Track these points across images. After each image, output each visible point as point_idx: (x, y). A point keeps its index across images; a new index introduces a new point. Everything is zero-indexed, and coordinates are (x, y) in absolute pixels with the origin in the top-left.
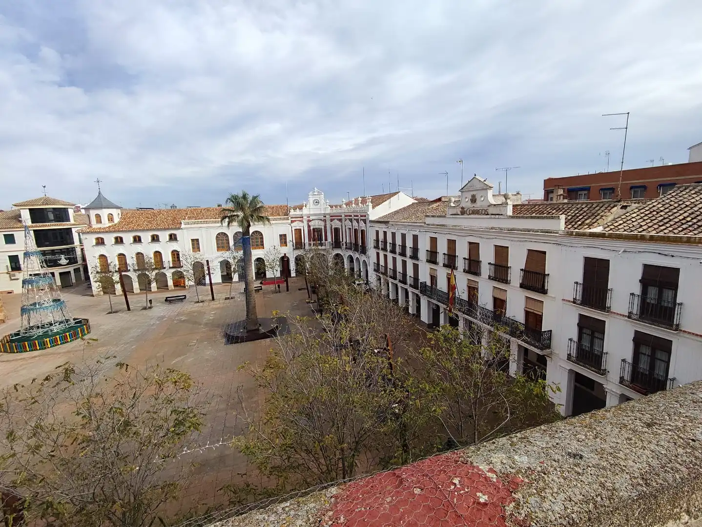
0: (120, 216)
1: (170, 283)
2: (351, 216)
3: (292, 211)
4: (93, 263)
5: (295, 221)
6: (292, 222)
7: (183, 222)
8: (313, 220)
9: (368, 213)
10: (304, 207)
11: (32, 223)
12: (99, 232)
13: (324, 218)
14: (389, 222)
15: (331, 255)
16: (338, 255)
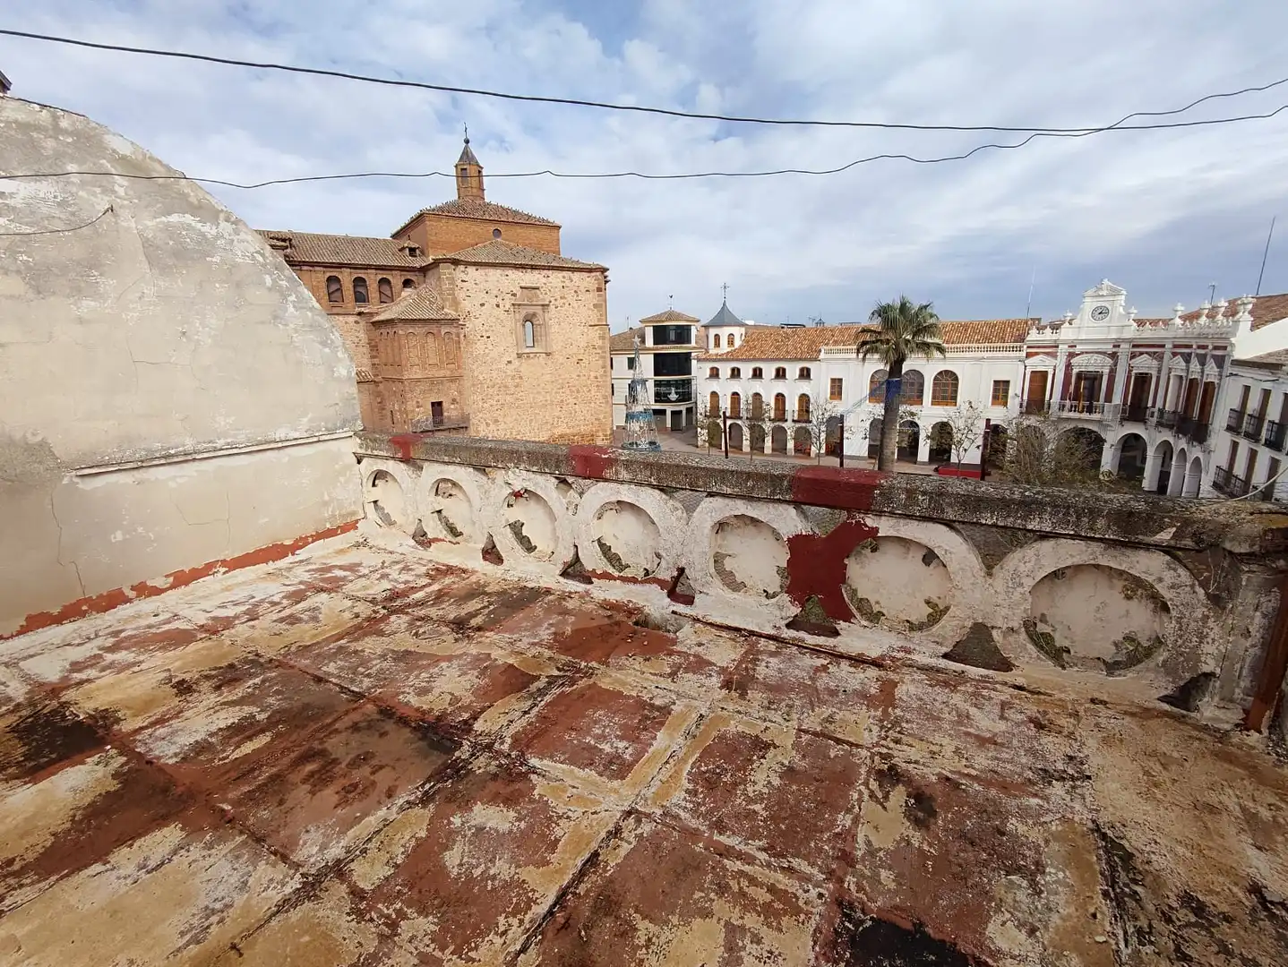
0: (743, 338)
1: (791, 445)
2: (1190, 347)
3: (1034, 331)
4: (703, 403)
6: (1029, 355)
7: (823, 348)
8: (1082, 353)
9: (1233, 340)
10: (1067, 324)
11: (655, 344)
12: (715, 360)
13: (1115, 350)
14: (1282, 365)
15: (1113, 436)
16: (1137, 437)
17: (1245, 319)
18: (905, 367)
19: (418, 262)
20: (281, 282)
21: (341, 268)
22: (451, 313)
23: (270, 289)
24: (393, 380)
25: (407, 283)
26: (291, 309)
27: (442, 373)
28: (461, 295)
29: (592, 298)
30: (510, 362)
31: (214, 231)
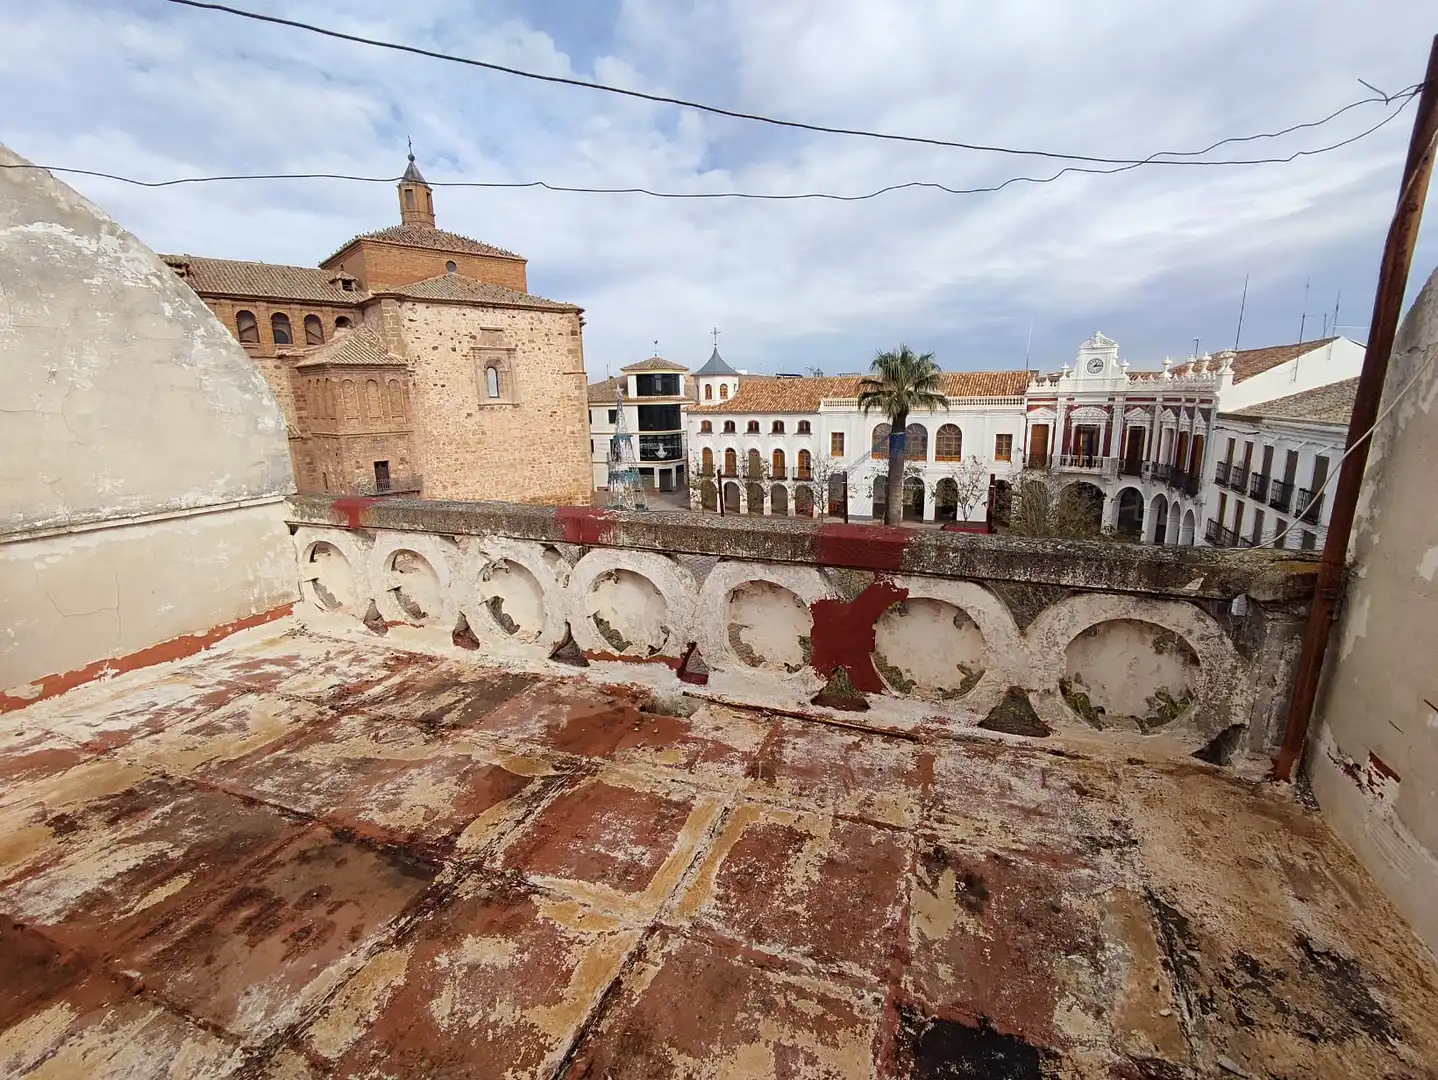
0: (737, 388)
1: (792, 505)
2: (1179, 400)
3: (1033, 384)
4: (694, 460)
5: (1038, 406)
6: (1030, 408)
7: (823, 400)
8: (1080, 406)
9: (1217, 394)
10: (1064, 377)
11: (638, 395)
12: (707, 413)
13: (1111, 403)
14: (1262, 418)
15: (1112, 490)
16: (1133, 491)
17: (1228, 373)
18: (909, 421)
19: (354, 297)
20: (185, 312)
21: (255, 301)
22: (398, 358)
23: (170, 321)
24: (327, 437)
25: (341, 322)
26: (199, 346)
27: (385, 428)
28: (408, 338)
29: (565, 342)
30: (469, 415)
31: (94, 247)
